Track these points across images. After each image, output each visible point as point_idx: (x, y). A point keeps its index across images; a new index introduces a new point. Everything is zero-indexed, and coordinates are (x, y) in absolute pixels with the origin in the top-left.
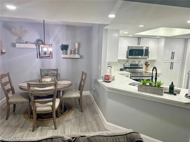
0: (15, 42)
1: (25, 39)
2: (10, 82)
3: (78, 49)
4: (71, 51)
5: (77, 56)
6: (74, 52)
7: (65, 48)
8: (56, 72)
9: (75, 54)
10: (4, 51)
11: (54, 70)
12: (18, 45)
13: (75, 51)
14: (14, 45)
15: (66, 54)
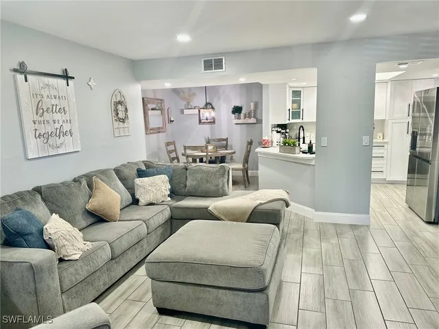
0: (183, 108)
1: (193, 104)
2: (175, 150)
3: (255, 111)
4: (245, 115)
5: (253, 120)
6: (249, 115)
7: (237, 110)
8: (225, 142)
9: (250, 117)
10: (172, 120)
11: (223, 140)
12: (186, 112)
13: (250, 113)
14: (182, 112)
15: (239, 118)
